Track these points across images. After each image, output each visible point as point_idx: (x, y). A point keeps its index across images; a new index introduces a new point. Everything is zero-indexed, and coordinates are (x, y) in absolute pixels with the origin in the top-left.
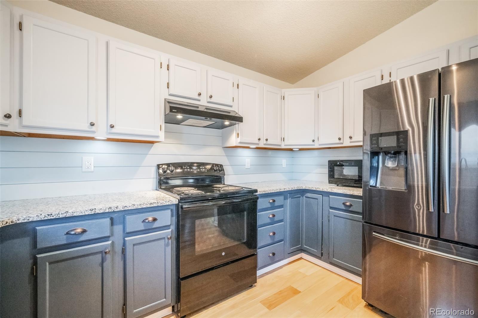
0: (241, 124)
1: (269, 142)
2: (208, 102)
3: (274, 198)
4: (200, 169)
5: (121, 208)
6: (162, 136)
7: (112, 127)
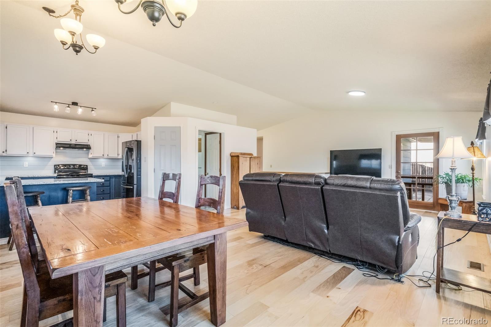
0: (90, 150)
1: (109, 156)
2: (76, 142)
3: (103, 178)
4: (74, 167)
5: (37, 176)
6: (54, 155)
7: (35, 153)
